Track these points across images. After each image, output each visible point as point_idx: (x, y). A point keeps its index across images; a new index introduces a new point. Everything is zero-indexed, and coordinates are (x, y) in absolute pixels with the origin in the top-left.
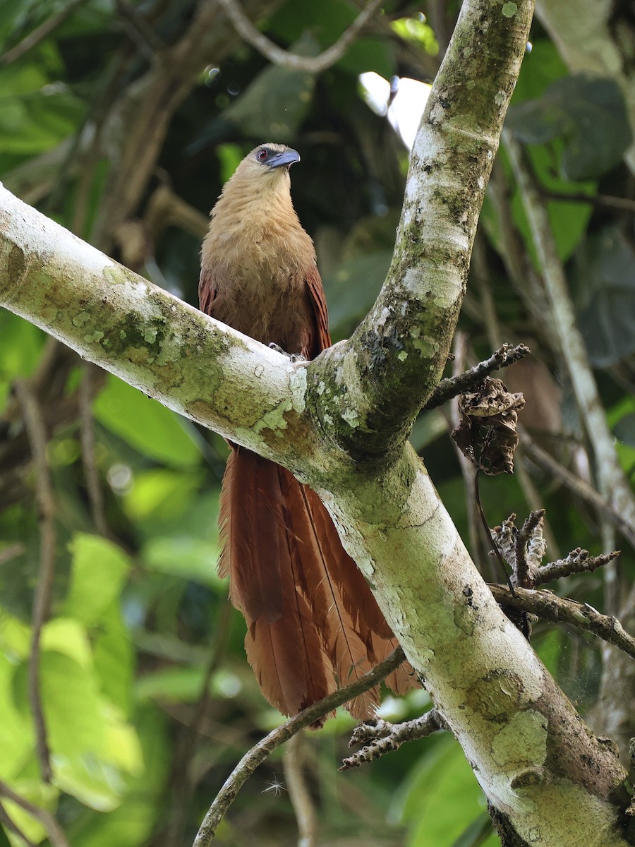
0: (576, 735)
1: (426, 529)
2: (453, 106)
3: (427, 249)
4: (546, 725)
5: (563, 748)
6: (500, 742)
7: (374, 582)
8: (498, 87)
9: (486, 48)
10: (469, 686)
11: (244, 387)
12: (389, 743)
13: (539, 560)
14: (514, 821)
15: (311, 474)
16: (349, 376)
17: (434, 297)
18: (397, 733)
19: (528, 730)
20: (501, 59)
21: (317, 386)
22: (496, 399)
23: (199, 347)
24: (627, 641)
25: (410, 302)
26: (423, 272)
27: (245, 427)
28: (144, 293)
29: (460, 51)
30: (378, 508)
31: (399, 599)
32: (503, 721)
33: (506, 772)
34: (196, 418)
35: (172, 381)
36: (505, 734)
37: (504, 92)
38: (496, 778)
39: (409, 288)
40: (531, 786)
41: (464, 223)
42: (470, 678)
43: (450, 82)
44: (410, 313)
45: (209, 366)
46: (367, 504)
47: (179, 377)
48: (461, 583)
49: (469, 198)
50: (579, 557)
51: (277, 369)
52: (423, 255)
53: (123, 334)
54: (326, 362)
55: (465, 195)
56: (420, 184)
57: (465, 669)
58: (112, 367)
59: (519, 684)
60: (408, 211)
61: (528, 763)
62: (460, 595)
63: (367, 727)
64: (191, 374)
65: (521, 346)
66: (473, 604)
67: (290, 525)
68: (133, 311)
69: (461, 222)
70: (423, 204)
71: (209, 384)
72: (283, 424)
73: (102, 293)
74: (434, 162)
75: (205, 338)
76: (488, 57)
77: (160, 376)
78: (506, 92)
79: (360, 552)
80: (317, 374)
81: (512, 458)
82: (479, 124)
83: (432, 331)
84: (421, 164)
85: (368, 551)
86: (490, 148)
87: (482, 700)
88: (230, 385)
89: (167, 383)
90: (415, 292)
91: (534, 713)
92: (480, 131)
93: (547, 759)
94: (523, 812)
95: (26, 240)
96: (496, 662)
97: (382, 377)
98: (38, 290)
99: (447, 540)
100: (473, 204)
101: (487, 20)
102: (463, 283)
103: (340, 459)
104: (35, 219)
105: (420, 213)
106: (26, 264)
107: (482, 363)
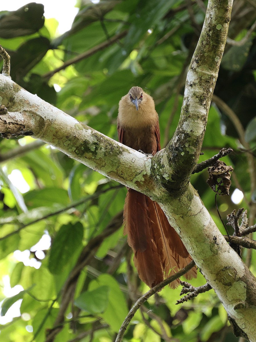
1: (198, 216)
2: (200, 62)
3: (191, 115)
4: (246, 286)
5: (252, 294)
6: (230, 293)
7: (181, 236)
8: (216, 55)
9: (211, 41)
10: (217, 273)
11: (128, 166)
12: (194, 294)
13: (245, 226)
14: (236, 321)
15: (155, 197)
16: (165, 161)
17: (193, 132)
18: (197, 290)
19: (239, 288)
20: (217, 45)
21: (154, 165)
22: (221, 168)
23: (111, 152)
25: (185, 134)
26: (189, 123)
27: (129, 181)
28: (90, 133)
29: (202, 42)
30: (179, 209)
31: (190, 242)
32: (230, 285)
33: (232, 304)
34: (112, 178)
35: (101, 165)
36: (231, 290)
37: (218, 57)
38: (229, 306)
39: (185, 129)
40: (241, 309)
41: (204, 105)
42: (217, 270)
43: (198, 54)
44: (185, 138)
45: (115, 159)
46: (175, 208)
47: (104, 163)
48: (212, 235)
49: (206, 96)
51: (140, 159)
52: (189, 117)
53: (83, 148)
54: (157, 156)
55: (204, 95)
56: (189, 91)
57: (215, 267)
58: (80, 160)
59: (235, 272)
60: (184, 101)
61: (240, 300)
62: (212, 240)
63: (186, 288)
64: (109, 162)
65: (230, 149)
66: (217, 243)
67: (149, 217)
68: (86, 140)
69: (203, 104)
70: (190, 98)
71: (115, 165)
72: (143, 179)
73: (74, 133)
74: (193, 83)
75: (113, 149)
76: (212, 44)
77: (97, 163)
78: (219, 57)
79: (175, 225)
80: (154, 161)
81: (229, 189)
82: (209, 69)
83: (193, 144)
84: (189, 84)
85: (177, 225)
86: (214, 77)
87: (222, 278)
88: (123, 166)
89: (100, 166)
90: (186, 130)
91: (241, 282)
92: (210, 71)
93: (246, 299)
94: (239, 318)
95: (45, 115)
96: (226, 264)
97: (176, 161)
98: (50, 133)
99: (206, 220)
100: (208, 98)
101: (211, 31)
102: (204, 127)
103: (164, 192)
104: (49, 107)
105: (188, 101)
106: (45, 124)
107: (215, 155)
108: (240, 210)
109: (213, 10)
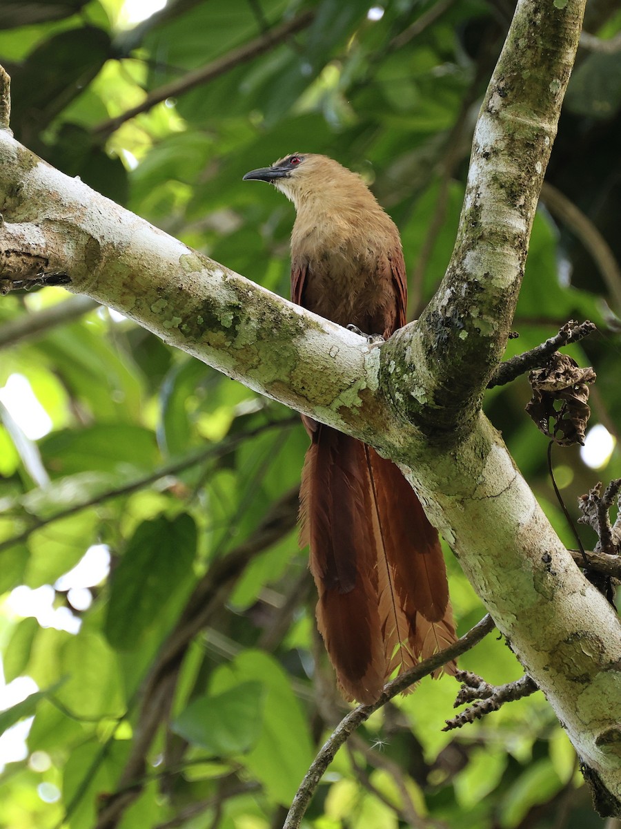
1: (502, 499)
2: (510, 95)
3: (485, 232)
6: (585, 701)
7: (456, 551)
8: (552, 76)
9: (540, 39)
10: (551, 648)
11: (320, 367)
12: (489, 704)
14: (602, 776)
15: (389, 449)
16: (416, 354)
17: (492, 278)
18: (498, 694)
19: (609, 689)
20: (555, 49)
21: (388, 365)
22: (563, 374)
23: (274, 330)
25: (469, 283)
26: (482, 254)
27: (322, 405)
28: (220, 280)
29: (515, 42)
30: (453, 480)
31: (480, 567)
32: (585, 681)
33: (591, 730)
34: (276, 398)
35: (249, 363)
36: (588, 694)
37: (558, 81)
38: (582, 736)
39: (468, 269)
40: (615, 743)
41: (521, 206)
42: (552, 640)
43: (506, 72)
44: (470, 294)
45: (285, 348)
46: (442, 477)
47: (256, 359)
48: (540, 550)
49: (526, 183)
51: (352, 350)
52: (481, 238)
53: (200, 320)
54: (397, 341)
55: (522, 180)
56: (480, 170)
57: (546, 632)
58: (192, 350)
59: (600, 646)
60: (469, 196)
61: (611, 721)
62: (540, 562)
63: (470, 689)
64: (268, 355)
65: (587, 323)
66: (551, 570)
68: (209, 297)
69: (518, 206)
70: (482, 189)
71: (285, 366)
72: (359, 402)
73: (178, 280)
74: (492, 148)
75: (280, 321)
76: (542, 47)
77: (238, 359)
78: (561, 80)
79: (441, 523)
80: (389, 354)
81: (583, 429)
82: (535, 112)
83: (490, 310)
84: (481, 150)
85: (448, 522)
86: (547, 134)
87: (565, 661)
88: (306, 366)
89: (246, 365)
90: (474, 273)
91: (615, 673)
92: (536, 118)
94: (610, 767)
95: (101, 231)
96: (576, 625)
97: (445, 355)
98: (115, 278)
99: (524, 509)
100: (531, 188)
101: (540, 12)
102: (521, 264)
103: (413, 435)
104: (111, 211)
105: (479, 197)
106: (102, 254)
107: (549, 340)
108: (613, 483)
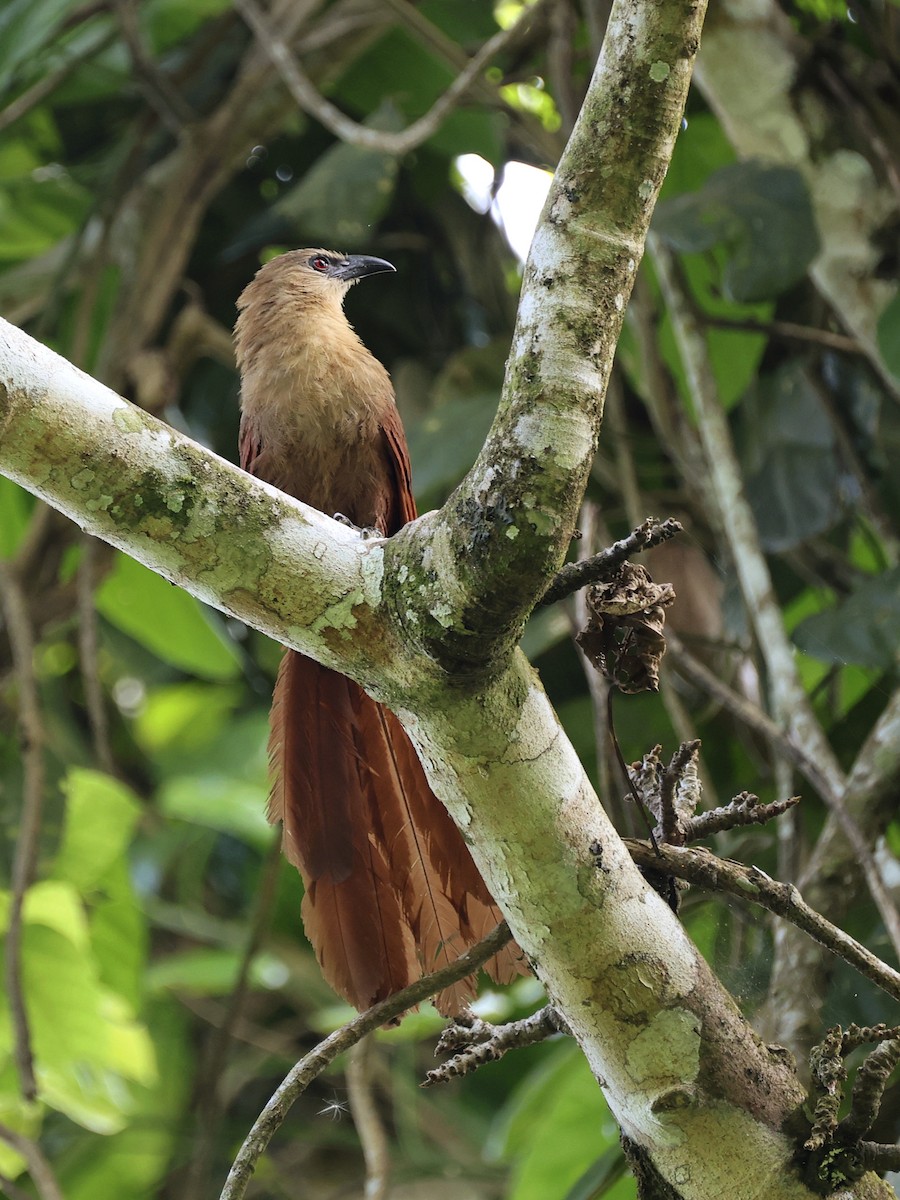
0: (739, 1041)
1: (541, 764)
2: (583, 200)
3: (546, 390)
4: (699, 1028)
5: (721, 1059)
6: (638, 1050)
7: (471, 835)
8: (643, 176)
9: (628, 122)
10: (596, 974)
11: (300, 571)
12: (489, 1051)
13: (691, 807)
14: (655, 1156)
15: (389, 689)
16: (440, 558)
17: (555, 454)
18: (500, 1037)
19: (674, 1035)
20: (648, 137)
21: (397, 572)
22: (636, 592)
23: (240, 518)
24: (809, 917)
25: (523, 461)
26: (541, 420)
27: (300, 625)
28: (167, 445)
29: (592, 126)
30: (477, 735)
31: (504, 858)
32: (641, 1023)
33: (645, 1091)
34: (235, 613)
35: (203, 563)
36: (644, 1040)
37: (651, 182)
38: (631, 1099)
39: (522, 441)
40: (679, 1110)
41: (595, 355)
42: (598, 964)
43: (578, 167)
44: (523, 476)
45: (253, 544)
46: (462, 730)
47: (212, 557)
48: (587, 837)
49: (603, 323)
50: (745, 804)
51: (344, 549)
52: (541, 398)
53: (139, 500)
54: (409, 539)
55: (597, 318)
56: (538, 302)
57: (591, 952)
58: (122, 543)
59: (664, 973)
60: (521, 339)
61: (675, 1079)
62: (587, 854)
63: (460, 1028)
64: (230, 553)
65: (671, 521)
66: (603, 866)
67: (362, 752)
68: (152, 469)
69: (592, 354)
70: (542, 330)
71: (254, 567)
72: (352, 622)
73: (111, 444)
74: (556, 273)
75: (248, 505)
76: (631, 134)
77: (187, 557)
78: (654, 182)
79: (453, 795)
80: (398, 555)
81: (657, 670)
82: (618, 224)
83: (551, 499)
84: (539, 276)
85: (463, 793)
86: (632, 256)
87: (614, 994)
88: (282, 569)
89: (197, 566)
90: (529, 447)
91: (683, 1013)
92: (619, 233)
93: (700, 1073)
94: (667, 1144)
95: (10, 373)
96: (633, 943)
97: (484, 560)
98: (26, 439)
99: (569, 779)
100: (609, 330)
101: (629, 85)
102: (594, 436)
103: (427, 670)
104: (22, 344)
105: (537, 341)
106: (9, 404)
107: (617, 543)
108: (684, 746)
109: (641, 8)
